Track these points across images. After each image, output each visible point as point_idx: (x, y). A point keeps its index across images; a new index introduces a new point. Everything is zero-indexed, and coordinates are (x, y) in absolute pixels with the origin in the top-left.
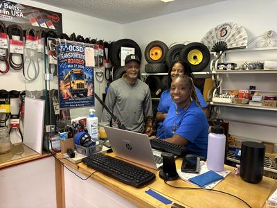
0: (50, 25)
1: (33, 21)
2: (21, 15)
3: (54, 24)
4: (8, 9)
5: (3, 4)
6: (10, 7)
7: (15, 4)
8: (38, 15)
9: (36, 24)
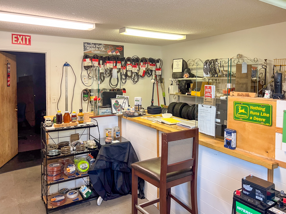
0: (117, 53)
1: (109, 52)
2: (104, 49)
3: (119, 52)
4: (98, 48)
5: (96, 45)
6: (99, 46)
7: (101, 44)
8: (111, 48)
9: (110, 53)
